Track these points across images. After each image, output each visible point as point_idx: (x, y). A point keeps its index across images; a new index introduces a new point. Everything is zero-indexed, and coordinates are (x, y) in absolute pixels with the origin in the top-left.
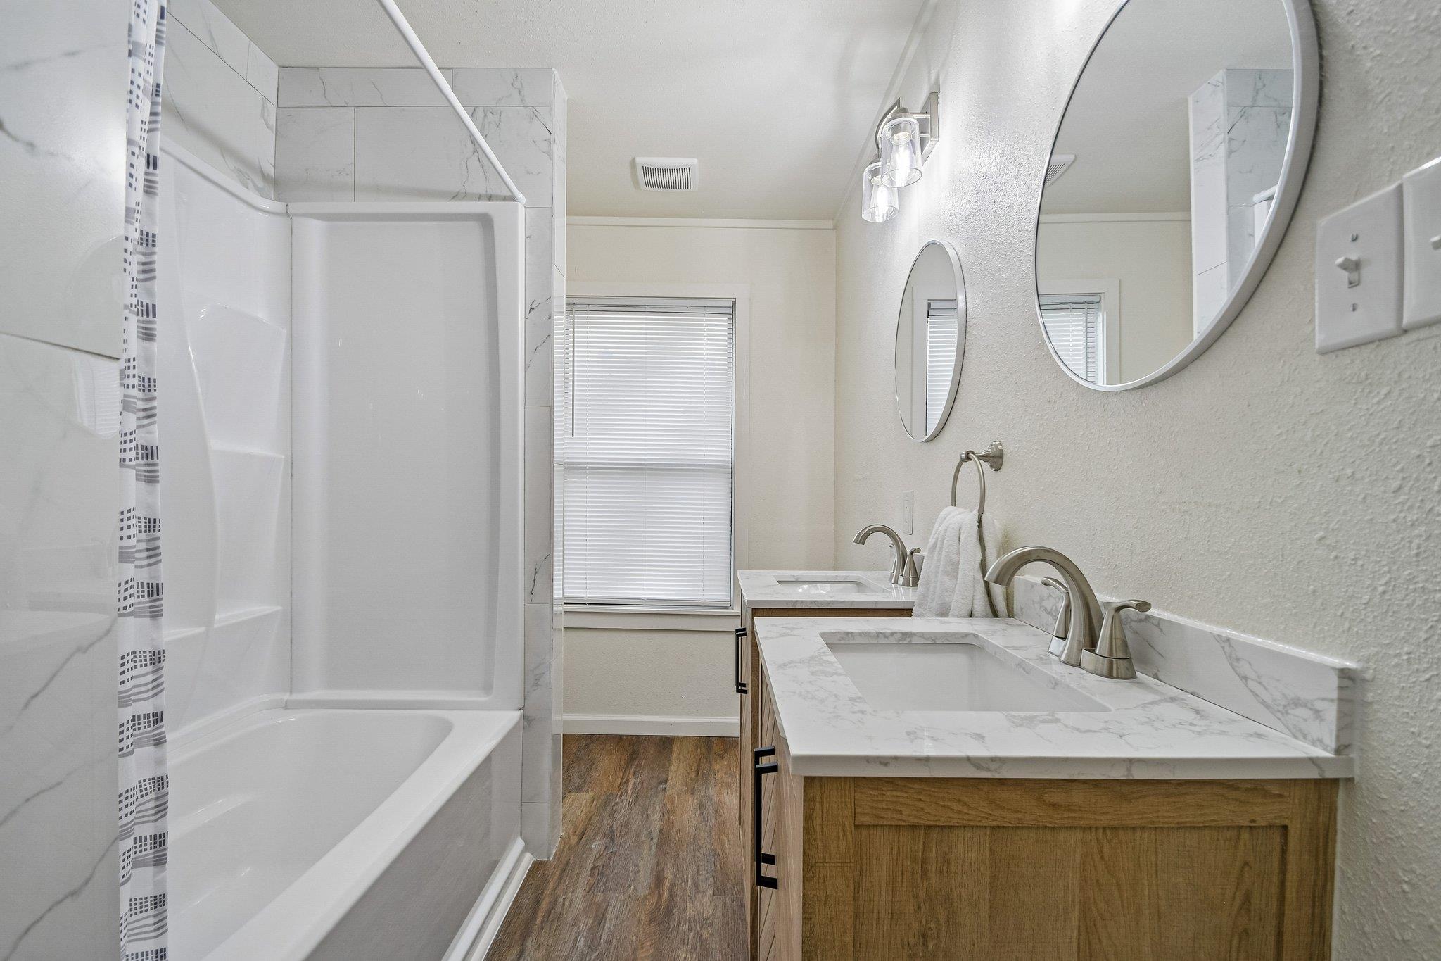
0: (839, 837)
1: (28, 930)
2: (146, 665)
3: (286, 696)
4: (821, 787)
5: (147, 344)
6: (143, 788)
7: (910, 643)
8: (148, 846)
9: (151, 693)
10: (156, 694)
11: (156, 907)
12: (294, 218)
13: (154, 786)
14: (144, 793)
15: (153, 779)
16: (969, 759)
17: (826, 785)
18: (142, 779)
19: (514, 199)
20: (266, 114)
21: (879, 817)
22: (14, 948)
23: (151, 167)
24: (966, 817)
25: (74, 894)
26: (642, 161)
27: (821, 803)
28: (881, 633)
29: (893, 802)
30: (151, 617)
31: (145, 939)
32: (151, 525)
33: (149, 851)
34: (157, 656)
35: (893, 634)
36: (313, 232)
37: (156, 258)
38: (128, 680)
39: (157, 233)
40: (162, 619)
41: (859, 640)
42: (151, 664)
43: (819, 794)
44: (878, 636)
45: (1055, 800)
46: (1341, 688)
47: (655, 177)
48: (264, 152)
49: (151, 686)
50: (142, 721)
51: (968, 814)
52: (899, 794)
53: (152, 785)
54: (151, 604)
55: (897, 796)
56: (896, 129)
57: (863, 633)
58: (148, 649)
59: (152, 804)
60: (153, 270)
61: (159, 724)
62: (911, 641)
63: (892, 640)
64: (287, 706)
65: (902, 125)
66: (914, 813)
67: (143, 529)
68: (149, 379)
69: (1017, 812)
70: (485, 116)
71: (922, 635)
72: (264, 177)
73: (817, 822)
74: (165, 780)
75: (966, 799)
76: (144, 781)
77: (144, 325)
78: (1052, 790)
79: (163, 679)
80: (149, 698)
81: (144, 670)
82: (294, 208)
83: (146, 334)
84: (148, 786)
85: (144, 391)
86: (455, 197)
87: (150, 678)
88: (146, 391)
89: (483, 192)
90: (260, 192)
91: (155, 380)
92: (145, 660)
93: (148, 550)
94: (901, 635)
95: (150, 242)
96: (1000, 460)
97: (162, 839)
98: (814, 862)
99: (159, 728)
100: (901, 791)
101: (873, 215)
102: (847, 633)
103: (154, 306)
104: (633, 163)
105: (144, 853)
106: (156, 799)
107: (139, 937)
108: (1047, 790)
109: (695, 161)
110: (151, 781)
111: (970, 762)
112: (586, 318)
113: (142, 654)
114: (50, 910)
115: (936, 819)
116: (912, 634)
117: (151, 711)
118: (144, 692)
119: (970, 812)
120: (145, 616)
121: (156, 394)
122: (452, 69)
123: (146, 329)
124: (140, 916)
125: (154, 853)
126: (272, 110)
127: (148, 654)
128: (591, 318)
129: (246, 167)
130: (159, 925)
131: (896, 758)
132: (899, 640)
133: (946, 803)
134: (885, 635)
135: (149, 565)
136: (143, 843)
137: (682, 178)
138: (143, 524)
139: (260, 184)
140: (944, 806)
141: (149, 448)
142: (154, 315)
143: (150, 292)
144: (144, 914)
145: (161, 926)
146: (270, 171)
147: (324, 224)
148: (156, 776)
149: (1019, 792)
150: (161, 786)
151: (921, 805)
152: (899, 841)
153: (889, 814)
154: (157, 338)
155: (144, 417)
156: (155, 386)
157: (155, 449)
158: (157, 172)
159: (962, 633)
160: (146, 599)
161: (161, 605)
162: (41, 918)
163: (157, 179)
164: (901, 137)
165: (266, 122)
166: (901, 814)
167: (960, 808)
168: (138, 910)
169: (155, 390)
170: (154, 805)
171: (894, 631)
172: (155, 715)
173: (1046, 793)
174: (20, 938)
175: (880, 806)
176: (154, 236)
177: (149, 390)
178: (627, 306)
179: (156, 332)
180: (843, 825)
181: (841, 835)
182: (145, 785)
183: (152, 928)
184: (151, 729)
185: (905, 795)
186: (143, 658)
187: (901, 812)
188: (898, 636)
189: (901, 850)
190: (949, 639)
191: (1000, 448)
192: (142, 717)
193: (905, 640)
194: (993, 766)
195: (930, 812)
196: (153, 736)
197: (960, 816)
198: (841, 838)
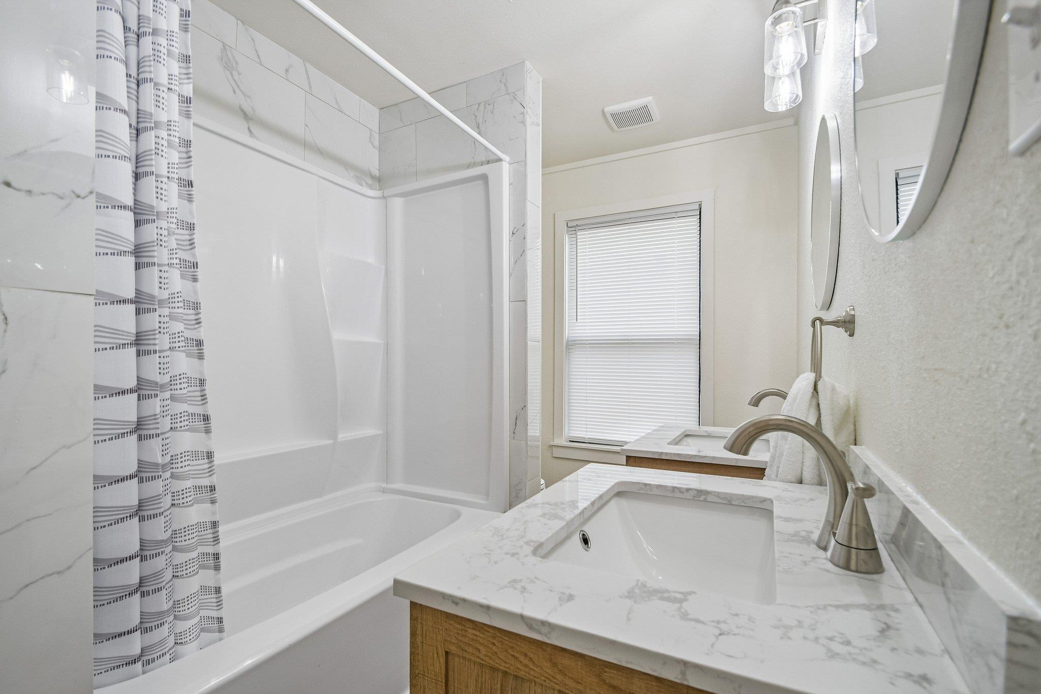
0: (434, 658)
1: (27, 586)
2: (204, 459)
3: (384, 485)
4: (422, 612)
5: (194, 283)
6: (205, 526)
7: (705, 500)
8: (211, 559)
9: (208, 474)
10: (210, 475)
11: (216, 593)
12: (387, 199)
13: (211, 526)
14: (205, 529)
15: (211, 522)
16: (522, 617)
17: (425, 610)
18: (204, 521)
19: (500, 160)
20: (373, 140)
21: (463, 650)
22: (18, 592)
23: (190, 187)
24: (532, 672)
25: (59, 573)
26: (610, 109)
27: (421, 623)
28: (676, 488)
29: (473, 640)
30: (206, 433)
31: (210, 609)
32: (202, 382)
33: (211, 562)
34: (210, 455)
35: (688, 490)
36: (397, 204)
37: (195, 236)
38: (185, 466)
39: (195, 223)
40: (212, 434)
41: (655, 492)
42: (207, 459)
43: (420, 616)
44: (673, 491)
45: (615, 683)
46: (1010, 644)
47: (623, 119)
48: (372, 162)
49: (208, 470)
50: (203, 489)
51: (534, 670)
52: (477, 633)
53: (210, 525)
54: (205, 426)
55: (477, 635)
56: (777, 21)
57: (660, 486)
58: (205, 450)
59: (211, 536)
60: (193, 243)
61: (214, 492)
62: (706, 499)
63: (688, 496)
64: (384, 491)
65: (784, 16)
66: (490, 654)
67: (198, 384)
68: (197, 303)
69: (578, 683)
70: (485, 107)
71: (718, 495)
72: (373, 177)
73: (419, 639)
74: (217, 524)
75: (532, 656)
76: (206, 522)
77: (192, 274)
78: (612, 671)
79: (214, 467)
80: (206, 477)
81: (203, 462)
82: (388, 192)
83: (194, 279)
84: (208, 526)
85: (195, 309)
86: (469, 166)
87: (207, 466)
88: (196, 309)
89: (483, 159)
90: (371, 187)
91: (200, 303)
92: (204, 456)
93: (202, 396)
94: (696, 492)
95: (192, 229)
96: (853, 325)
97: (217, 556)
98: (417, 672)
99: (214, 494)
100: (479, 631)
101: (775, 105)
102: (646, 485)
103: (197, 263)
104: (603, 113)
105: (208, 562)
106: (213, 533)
107: (209, 608)
108: (607, 670)
109: (651, 98)
110: (210, 523)
111: (523, 620)
112: (585, 234)
113: (202, 453)
114: (42, 578)
115: (507, 666)
116: (707, 493)
117: (209, 484)
118: (204, 473)
119: (536, 669)
120: (202, 432)
121: (200, 311)
122: (466, 82)
123: (193, 275)
124: (208, 596)
125: (214, 563)
126: (377, 136)
127: (205, 453)
128: (589, 234)
129: (361, 174)
130: (219, 603)
131: (464, 600)
132: (694, 497)
133: (515, 654)
134: (680, 490)
135: (203, 404)
136: (208, 556)
137: (643, 115)
138: (198, 382)
139: (370, 181)
140: (513, 656)
141: (199, 340)
142: (197, 268)
143: (194, 256)
144: (210, 596)
145: (219, 604)
146: (376, 173)
147: (402, 199)
148: (213, 520)
149: (580, 663)
150: (215, 527)
151: (495, 649)
152: (482, 676)
153: (470, 650)
154: (199, 280)
155: (195, 324)
156: (200, 306)
157: (201, 341)
158: (193, 189)
159: (762, 498)
160: (202, 423)
161: (210, 427)
162: (36, 581)
163: (193, 193)
164: (784, 27)
165: (372, 144)
166: (479, 652)
167: (526, 662)
168: (207, 593)
169: (200, 309)
170: (212, 537)
171: (689, 487)
172: (211, 487)
173: (606, 672)
174: (22, 589)
175: (463, 639)
176: (194, 224)
177: (197, 309)
178: (615, 221)
179: (198, 277)
180: (437, 648)
181: (435, 656)
182: (206, 525)
183: (215, 604)
184: (209, 494)
185: (482, 635)
186: (202, 455)
187: (479, 651)
188: (693, 493)
189: (484, 685)
190: (746, 501)
191: (853, 313)
192: (203, 487)
193: (700, 497)
194: (544, 630)
195: (502, 658)
196: (210, 498)
197: (527, 670)
198: (435, 658)
